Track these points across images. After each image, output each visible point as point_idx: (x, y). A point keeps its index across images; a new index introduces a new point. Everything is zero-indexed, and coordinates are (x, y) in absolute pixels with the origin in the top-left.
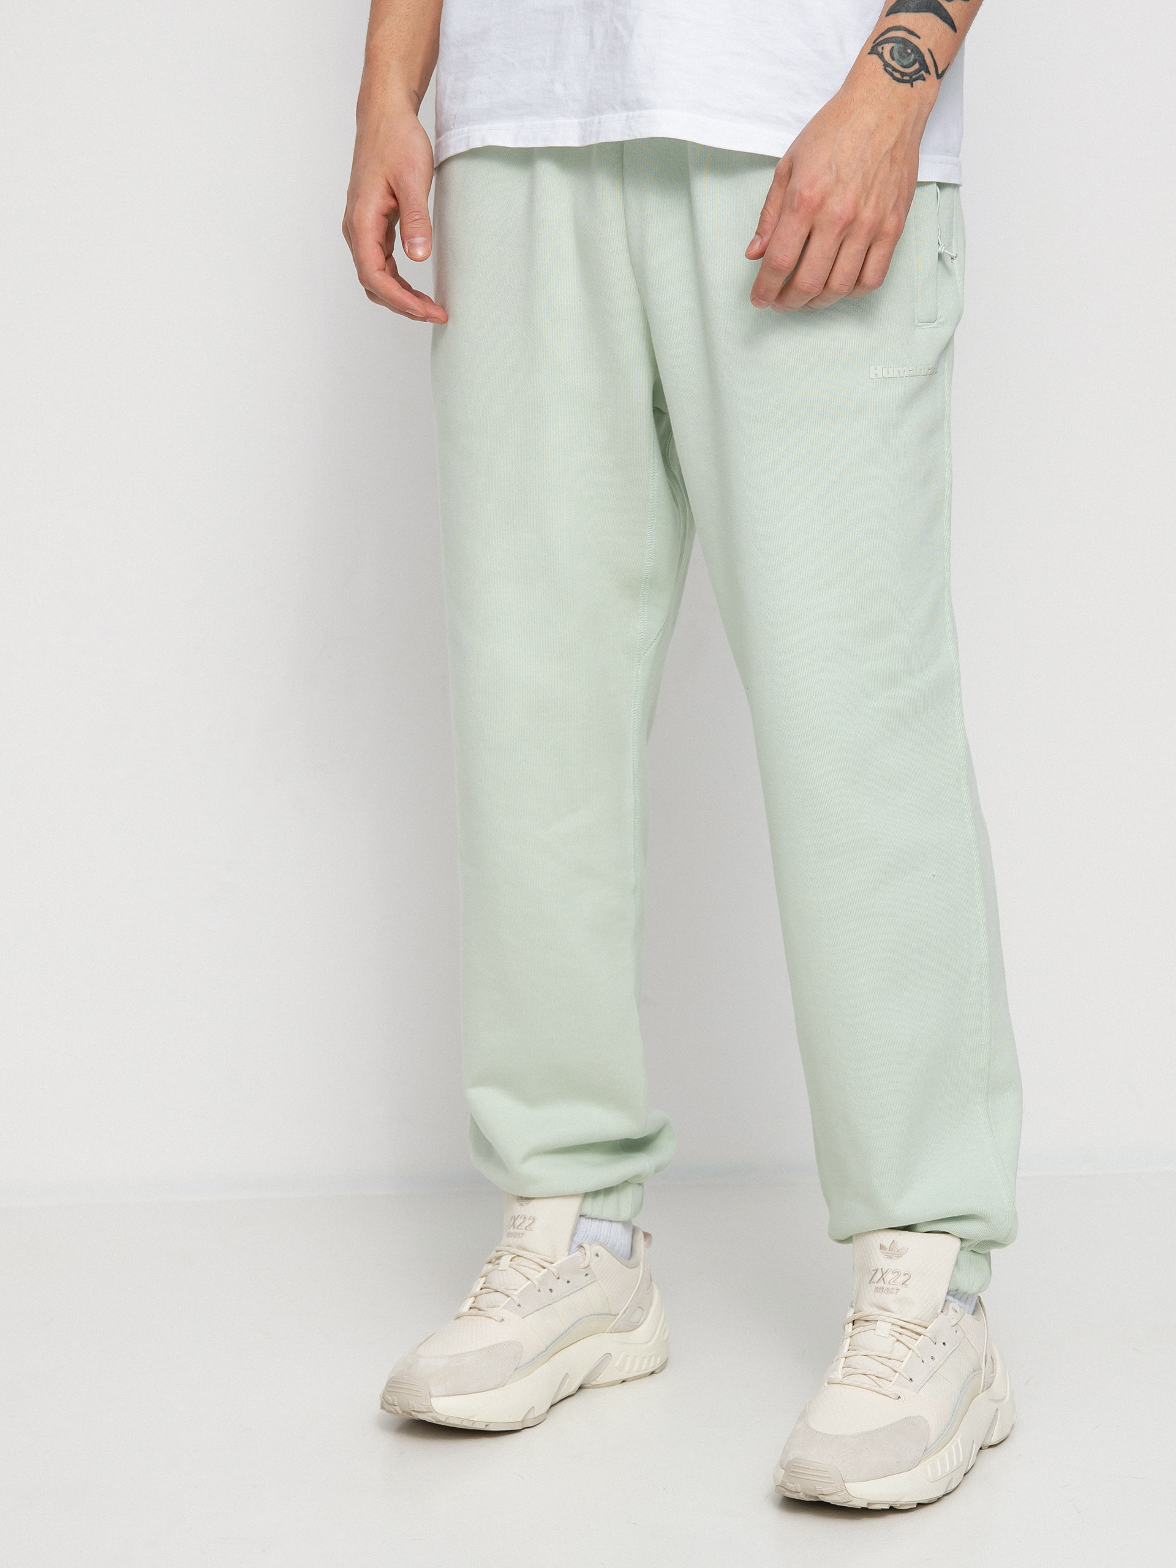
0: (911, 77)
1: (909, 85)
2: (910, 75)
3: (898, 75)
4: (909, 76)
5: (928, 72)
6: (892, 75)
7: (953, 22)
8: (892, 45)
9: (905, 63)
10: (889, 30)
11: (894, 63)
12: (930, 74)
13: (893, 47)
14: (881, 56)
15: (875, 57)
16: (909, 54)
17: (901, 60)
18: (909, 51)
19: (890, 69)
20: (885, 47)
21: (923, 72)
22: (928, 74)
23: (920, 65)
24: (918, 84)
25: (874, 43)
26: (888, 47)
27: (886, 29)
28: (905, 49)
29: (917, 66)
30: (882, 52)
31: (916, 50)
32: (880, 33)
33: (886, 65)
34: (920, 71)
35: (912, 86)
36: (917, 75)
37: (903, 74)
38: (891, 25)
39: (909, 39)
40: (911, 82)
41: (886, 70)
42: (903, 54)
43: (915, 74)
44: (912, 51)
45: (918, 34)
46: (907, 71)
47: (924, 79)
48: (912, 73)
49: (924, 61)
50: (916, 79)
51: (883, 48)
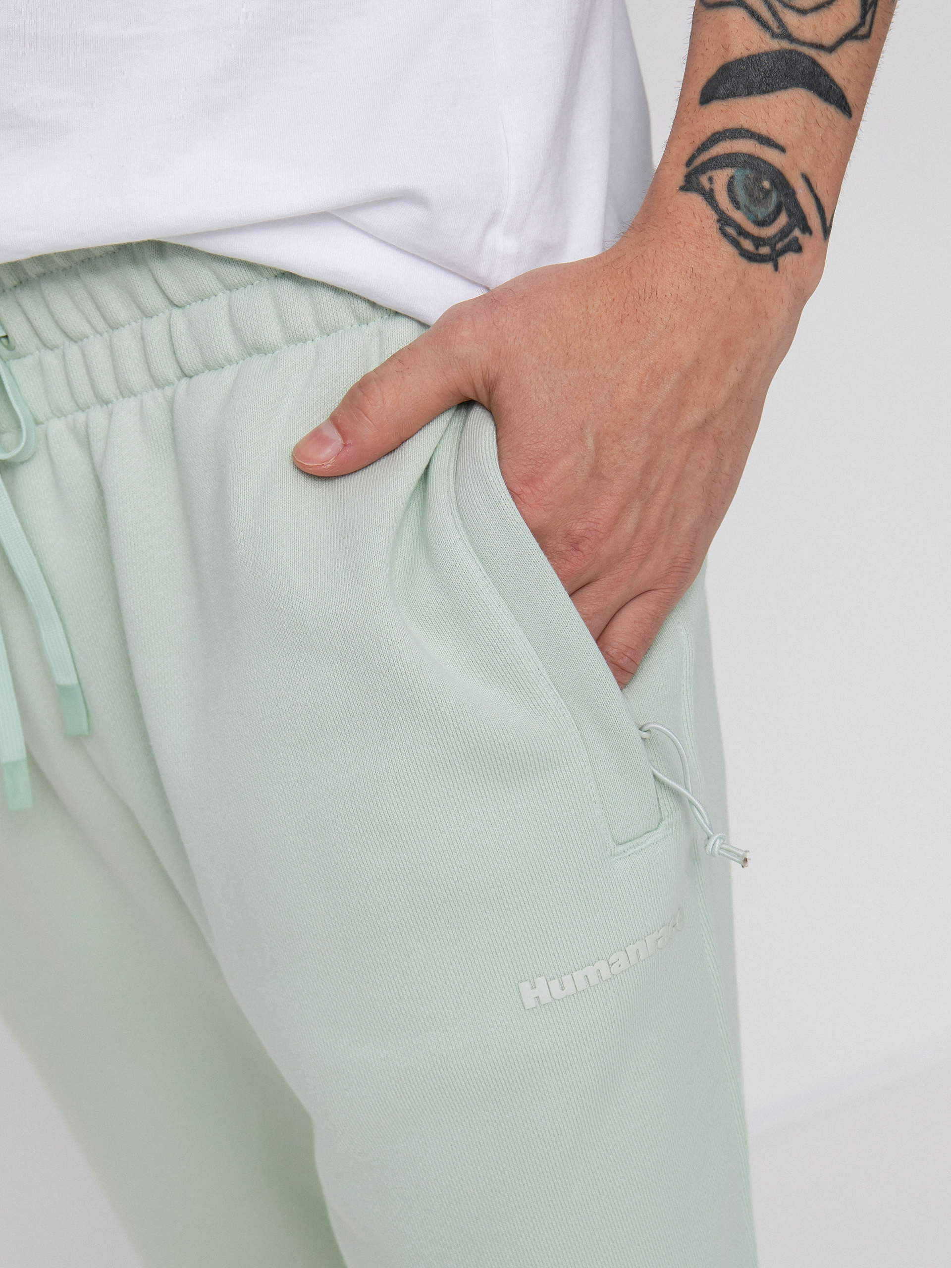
0: (773, 248)
1: (769, 267)
2: (770, 242)
3: (748, 245)
4: (770, 245)
5: (806, 229)
6: (736, 244)
7: (843, 97)
8: (729, 172)
9: (761, 213)
10: (716, 138)
11: (738, 216)
12: (811, 233)
13: (732, 177)
14: (709, 197)
15: (696, 200)
16: (767, 193)
17: (753, 208)
18: (766, 184)
19: (731, 231)
20: (715, 178)
21: (797, 233)
22: (807, 235)
23: (790, 214)
24: (788, 260)
25: (689, 163)
26: (721, 177)
27: (709, 134)
28: (758, 180)
29: (783, 220)
30: (712, 190)
31: (780, 181)
32: (698, 143)
33: (724, 220)
34: (791, 231)
35: (776, 268)
36: (786, 241)
37: (758, 242)
38: (718, 127)
39: (763, 156)
40: (773, 259)
41: (725, 234)
42: (757, 196)
43: (780, 240)
44: (773, 183)
45: (781, 141)
46: (768, 232)
47: (799, 249)
48: (774, 236)
49: (797, 204)
50: (784, 251)
51: (711, 180)
